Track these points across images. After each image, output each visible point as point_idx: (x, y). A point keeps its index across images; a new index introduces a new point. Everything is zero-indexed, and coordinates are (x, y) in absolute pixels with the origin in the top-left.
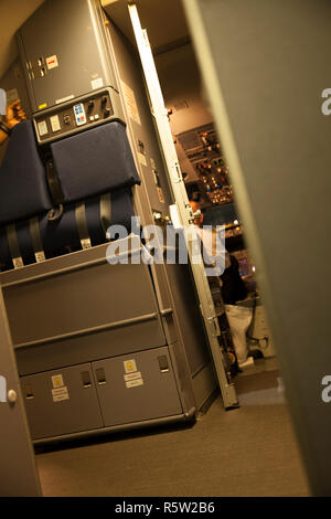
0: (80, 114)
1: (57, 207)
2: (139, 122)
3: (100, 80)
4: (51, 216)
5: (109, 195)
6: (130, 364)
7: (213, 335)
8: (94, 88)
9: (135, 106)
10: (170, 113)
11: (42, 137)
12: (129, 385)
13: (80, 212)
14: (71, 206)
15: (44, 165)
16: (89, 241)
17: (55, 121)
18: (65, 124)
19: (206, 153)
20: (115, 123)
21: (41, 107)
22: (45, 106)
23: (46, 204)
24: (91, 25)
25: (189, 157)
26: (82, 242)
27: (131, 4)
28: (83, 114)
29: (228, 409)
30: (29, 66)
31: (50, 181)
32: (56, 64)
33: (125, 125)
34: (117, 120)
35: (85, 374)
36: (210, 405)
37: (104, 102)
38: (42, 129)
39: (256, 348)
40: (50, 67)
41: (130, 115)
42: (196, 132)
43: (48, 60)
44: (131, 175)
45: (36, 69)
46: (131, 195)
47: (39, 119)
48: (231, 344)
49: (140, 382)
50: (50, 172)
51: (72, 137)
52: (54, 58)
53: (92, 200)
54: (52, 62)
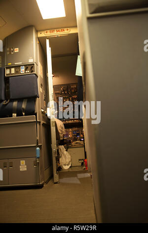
0: (23, 70)
1: (7, 100)
2: (42, 77)
3: (32, 59)
4: (4, 103)
5: (26, 100)
6: (23, 162)
8: (29, 62)
9: (42, 72)
10: (53, 76)
11: (7, 75)
12: (21, 170)
13: (15, 104)
14: (12, 100)
15: (5, 84)
16: (16, 115)
17: (13, 70)
18: (16, 72)
19: (61, 94)
21: (9, 64)
23: (3, 98)
25: (56, 94)
26: (13, 114)
27: (48, 39)
28: (24, 70)
29: (55, 183)
30: (8, 49)
31: (6, 91)
32: (18, 51)
33: (37, 77)
34: (35, 74)
35: (5, 163)
36: (49, 181)
37: (32, 67)
38: (7, 72)
40: (15, 51)
41: (40, 74)
42: (59, 86)
43: (15, 49)
44: (36, 94)
45: (10, 51)
46: (35, 101)
47: (7, 68)
49: (26, 169)
50: (7, 87)
51: (18, 76)
52: (18, 49)
53: (20, 100)
54: (17, 50)
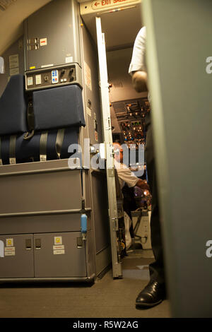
0: (55, 77)
1: (31, 132)
2: (91, 89)
3: (72, 58)
4: (25, 136)
5: (63, 130)
6: (58, 239)
7: (114, 230)
8: (67, 62)
9: (90, 79)
10: (110, 87)
11: (28, 87)
12: (55, 252)
13: (44, 138)
14: (39, 132)
15: (27, 103)
16: (45, 157)
17: (39, 78)
18: (44, 81)
19: (128, 117)
20: (76, 86)
21: (31, 68)
22: (34, 67)
23: (23, 128)
24: (72, 24)
25: (117, 117)
26: (41, 156)
27: (98, 17)
28: (57, 77)
29: (115, 278)
30: (29, 41)
31: (29, 115)
32: (46, 44)
33: (81, 88)
34: (78, 84)
35: (28, 241)
36: (104, 274)
37: (71, 72)
38: (29, 81)
39: (139, 242)
40: (42, 44)
41: (86, 83)
42: (124, 103)
43: (41, 40)
44: (80, 120)
45: (33, 45)
46: (78, 132)
47: (29, 75)
48: (124, 238)
49: (63, 252)
50: (30, 110)
51: (47, 90)
52: (45, 39)
53: (52, 131)
54: (43, 42)
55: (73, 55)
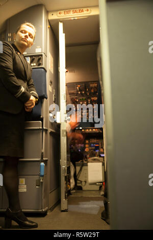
2: (53, 72)
3: (40, 49)
6: (22, 181)
7: (63, 175)
8: (36, 52)
10: (67, 72)
12: (20, 190)
19: (77, 94)
20: (43, 69)
24: (42, 25)
27: (61, 22)
28: (29, 62)
29: (63, 211)
30: (9, 35)
33: (46, 71)
37: (39, 59)
39: (80, 185)
41: (49, 68)
42: (75, 84)
44: (44, 93)
46: (42, 103)
49: (25, 190)
55: (41, 47)
